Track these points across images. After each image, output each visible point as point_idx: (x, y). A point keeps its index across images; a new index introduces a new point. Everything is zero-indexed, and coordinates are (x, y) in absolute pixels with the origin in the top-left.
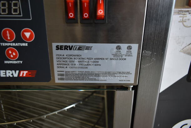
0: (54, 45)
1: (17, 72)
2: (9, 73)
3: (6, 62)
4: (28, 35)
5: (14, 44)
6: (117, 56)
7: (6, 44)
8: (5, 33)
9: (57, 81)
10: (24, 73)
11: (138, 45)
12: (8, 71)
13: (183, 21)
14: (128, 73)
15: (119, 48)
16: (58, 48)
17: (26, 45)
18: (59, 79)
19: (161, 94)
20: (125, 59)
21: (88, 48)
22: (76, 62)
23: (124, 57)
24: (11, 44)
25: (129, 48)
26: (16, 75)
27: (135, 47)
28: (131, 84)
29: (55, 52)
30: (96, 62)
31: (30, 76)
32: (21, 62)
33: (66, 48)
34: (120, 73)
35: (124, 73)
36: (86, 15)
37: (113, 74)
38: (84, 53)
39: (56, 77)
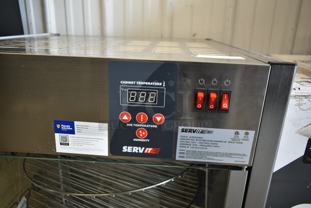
0: (180, 128)
1: (143, 148)
2: (136, 149)
3: (134, 140)
4: (159, 119)
5: (145, 126)
6: (234, 140)
7: (138, 125)
8: (139, 117)
9: (177, 158)
10: (149, 150)
11: (254, 132)
12: (134, 148)
13: (299, 105)
14: (244, 155)
15: (237, 133)
16: (183, 130)
17: (156, 126)
18: (180, 157)
20: (242, 143)
21: (209, 132)
22: (198, 143)
23: (241, 141)
24: (143, 126)
25: (247, 134)
26: (141, 151)
27: (252, 133)
28: (246, 165)
29: (180, 134)
30: (215, 143)
31: (154, 153)
32: (148, 141)
33: (190, 131)
34: (236, 154)
35: (240, 155)
36: (212, 107)
37: (229, 155)
38: (206, 136)
39: (178, 155)
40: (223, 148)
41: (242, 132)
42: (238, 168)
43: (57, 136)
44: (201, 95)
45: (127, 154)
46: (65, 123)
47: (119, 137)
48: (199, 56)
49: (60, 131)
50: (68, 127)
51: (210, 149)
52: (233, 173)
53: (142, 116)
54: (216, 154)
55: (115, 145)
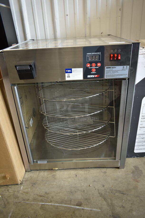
0: (106, 67)
1: (94, 75)
2: (92, 76)
3: (91, 73)
4: (99, 65)
5: (95, 68)
6: (123, 70)
7: (93, 68)
8: (93, 64)
9: (105, 78)
10: (96, 76)
11: (129, 66)
12: (91, 76)
14: (126, 74)
15: (124, 67)
16: (107, 68)
17: (98, 67)
18: (106, 77)
19: (136, 85)
21: (115, 68)
22: (111, 72)
23: (125, 70)
24: (94, 68)
25: (127, 67)
26: (93, 77)
27: (128, 66)
28: (127, 78)
29: (106, 69)
30: (117, 71)
31: (98, 77)
32: (96, 73)
33: (109, 68)
34: (124, 74)
35: (125, 74)
36: (115, 59)
37: (122, 75)
38: (114, 69)
39: (105, 76)
40: (120, 73)
41: (125, 67)
42: (124, 79)
43: (66, 74)
44: (112, 55)
45: (89, 78)
46: (69, 69)
47: (87, 72)
48: (110, 43)
49: (67, 72)
50: (70, 71)
51: (115, 74)
52: (123, 81)
53: (94, 64)
54: (117, 75)
55: (85, 76)
